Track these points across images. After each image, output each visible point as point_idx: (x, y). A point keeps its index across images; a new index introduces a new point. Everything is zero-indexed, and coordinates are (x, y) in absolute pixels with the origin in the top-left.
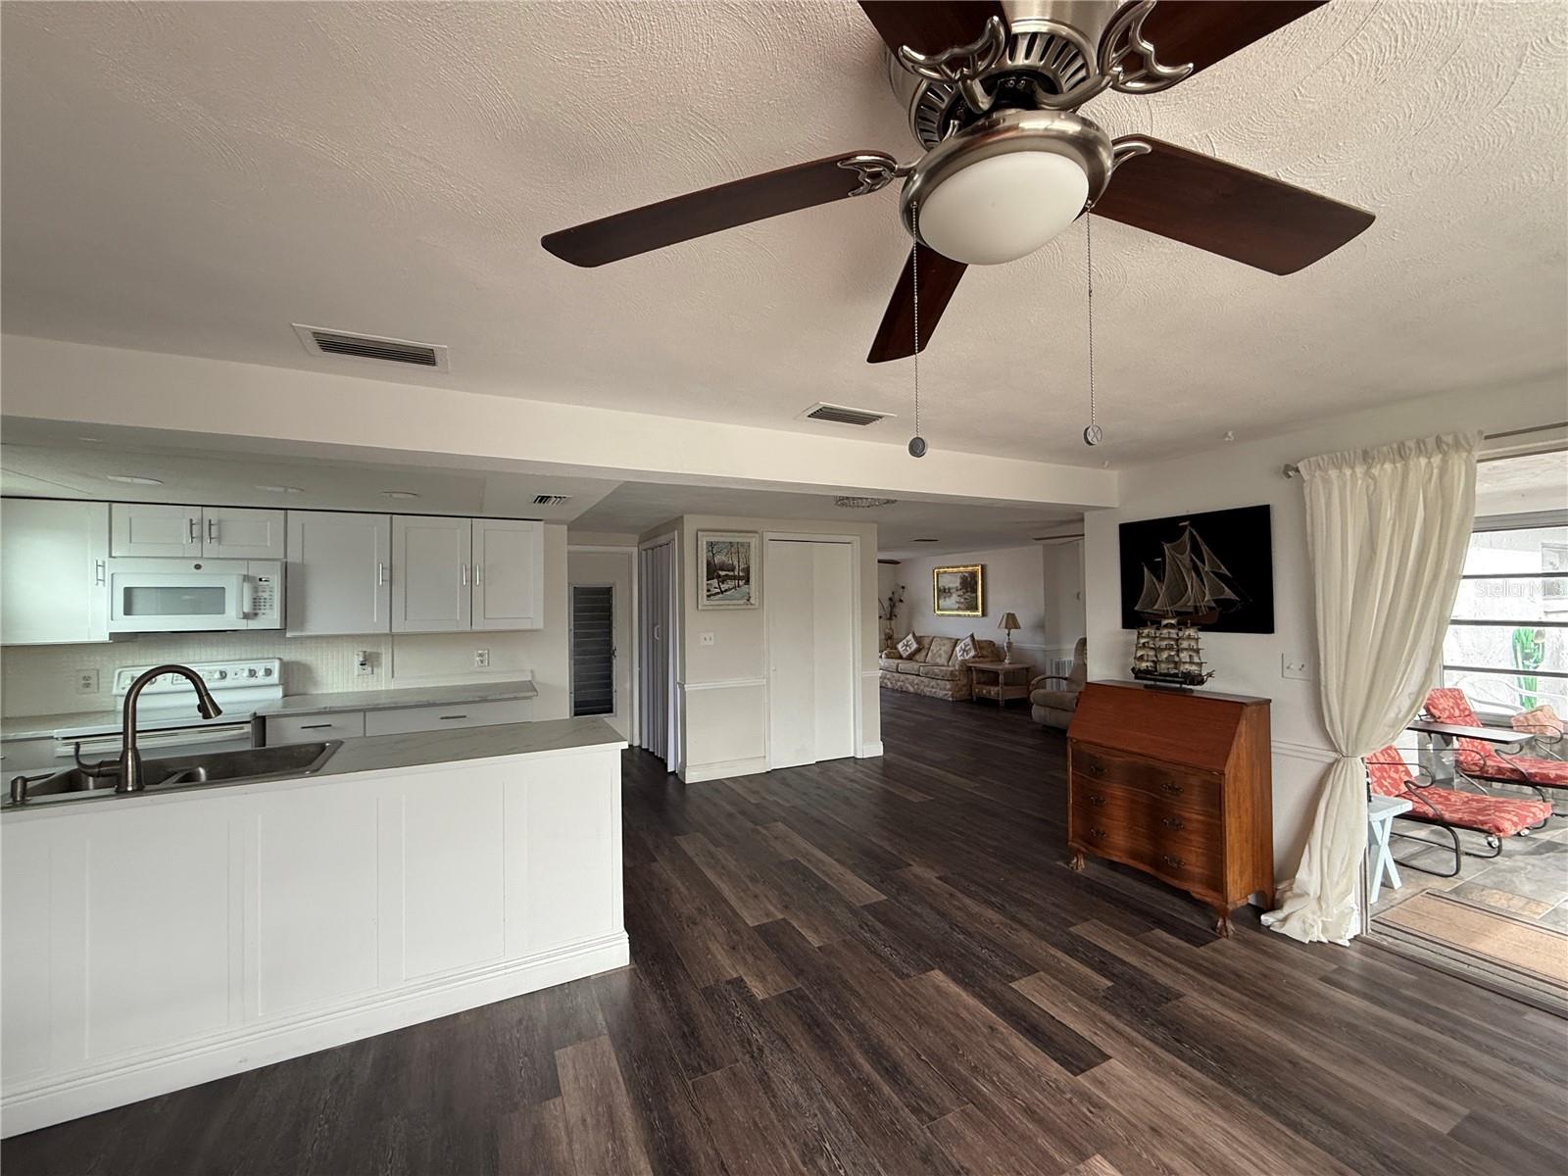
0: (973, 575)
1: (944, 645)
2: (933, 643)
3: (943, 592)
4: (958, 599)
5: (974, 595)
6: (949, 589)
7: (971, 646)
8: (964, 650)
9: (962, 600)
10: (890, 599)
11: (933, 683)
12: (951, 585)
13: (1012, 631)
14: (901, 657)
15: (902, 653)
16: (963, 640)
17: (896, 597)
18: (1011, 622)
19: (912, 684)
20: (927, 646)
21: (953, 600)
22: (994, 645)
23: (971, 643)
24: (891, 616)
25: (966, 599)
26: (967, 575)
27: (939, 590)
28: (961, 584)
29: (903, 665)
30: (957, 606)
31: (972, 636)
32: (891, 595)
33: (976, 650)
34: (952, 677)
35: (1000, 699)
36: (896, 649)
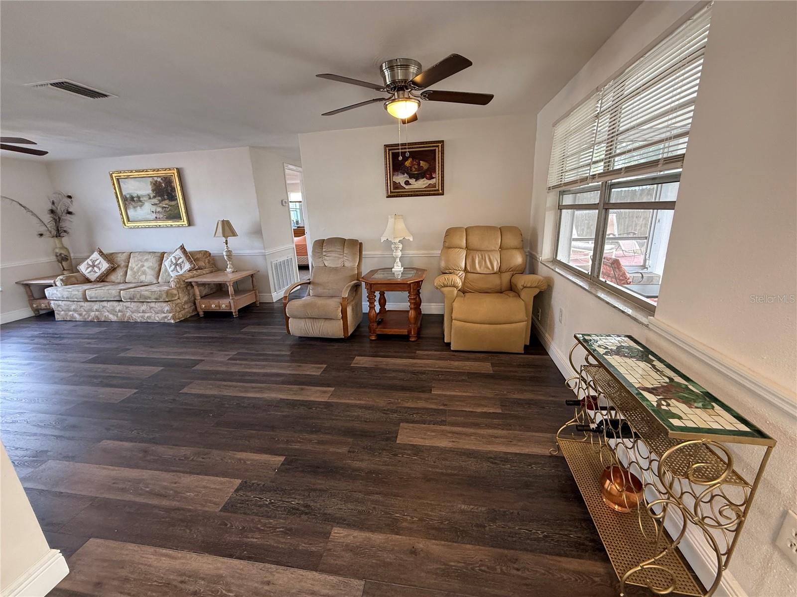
0: (168, 181)
1: (147, 260)
2: (131, 260)
3: (130, 201)
4: (154, 208)
5: (173, 203)
6: (139, 197)
7: (183, 258)
8: (176, 265)
9: (159, 209)
10: (52, 211)
11: (144, 307)
12: (140, 193)
13: (230, 239)
14: (87, 281)
15: (88, 275)
16: (171, 253)
17: (60, 209)
18: (227, 229)
19: (113, 312)
20: (123, 264)
21: (147, 210)
22: (210, 254)
23: (182, 256)
24: (59, 232)
25: (163, 208)
26: (159, 180)
27: (125, 199)
28: (153, 190)
29: (93, 292)
30: (154, 216)
31: (182, 248)
32: (50, 206)
33: (191, 262)
34: (169, 298)
35: (233, 310)
36: (78, 271)
